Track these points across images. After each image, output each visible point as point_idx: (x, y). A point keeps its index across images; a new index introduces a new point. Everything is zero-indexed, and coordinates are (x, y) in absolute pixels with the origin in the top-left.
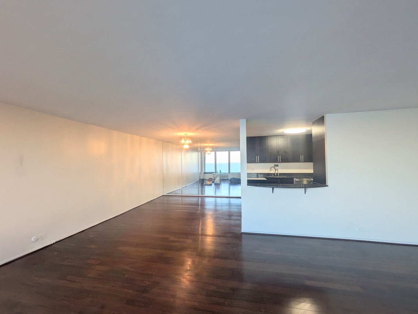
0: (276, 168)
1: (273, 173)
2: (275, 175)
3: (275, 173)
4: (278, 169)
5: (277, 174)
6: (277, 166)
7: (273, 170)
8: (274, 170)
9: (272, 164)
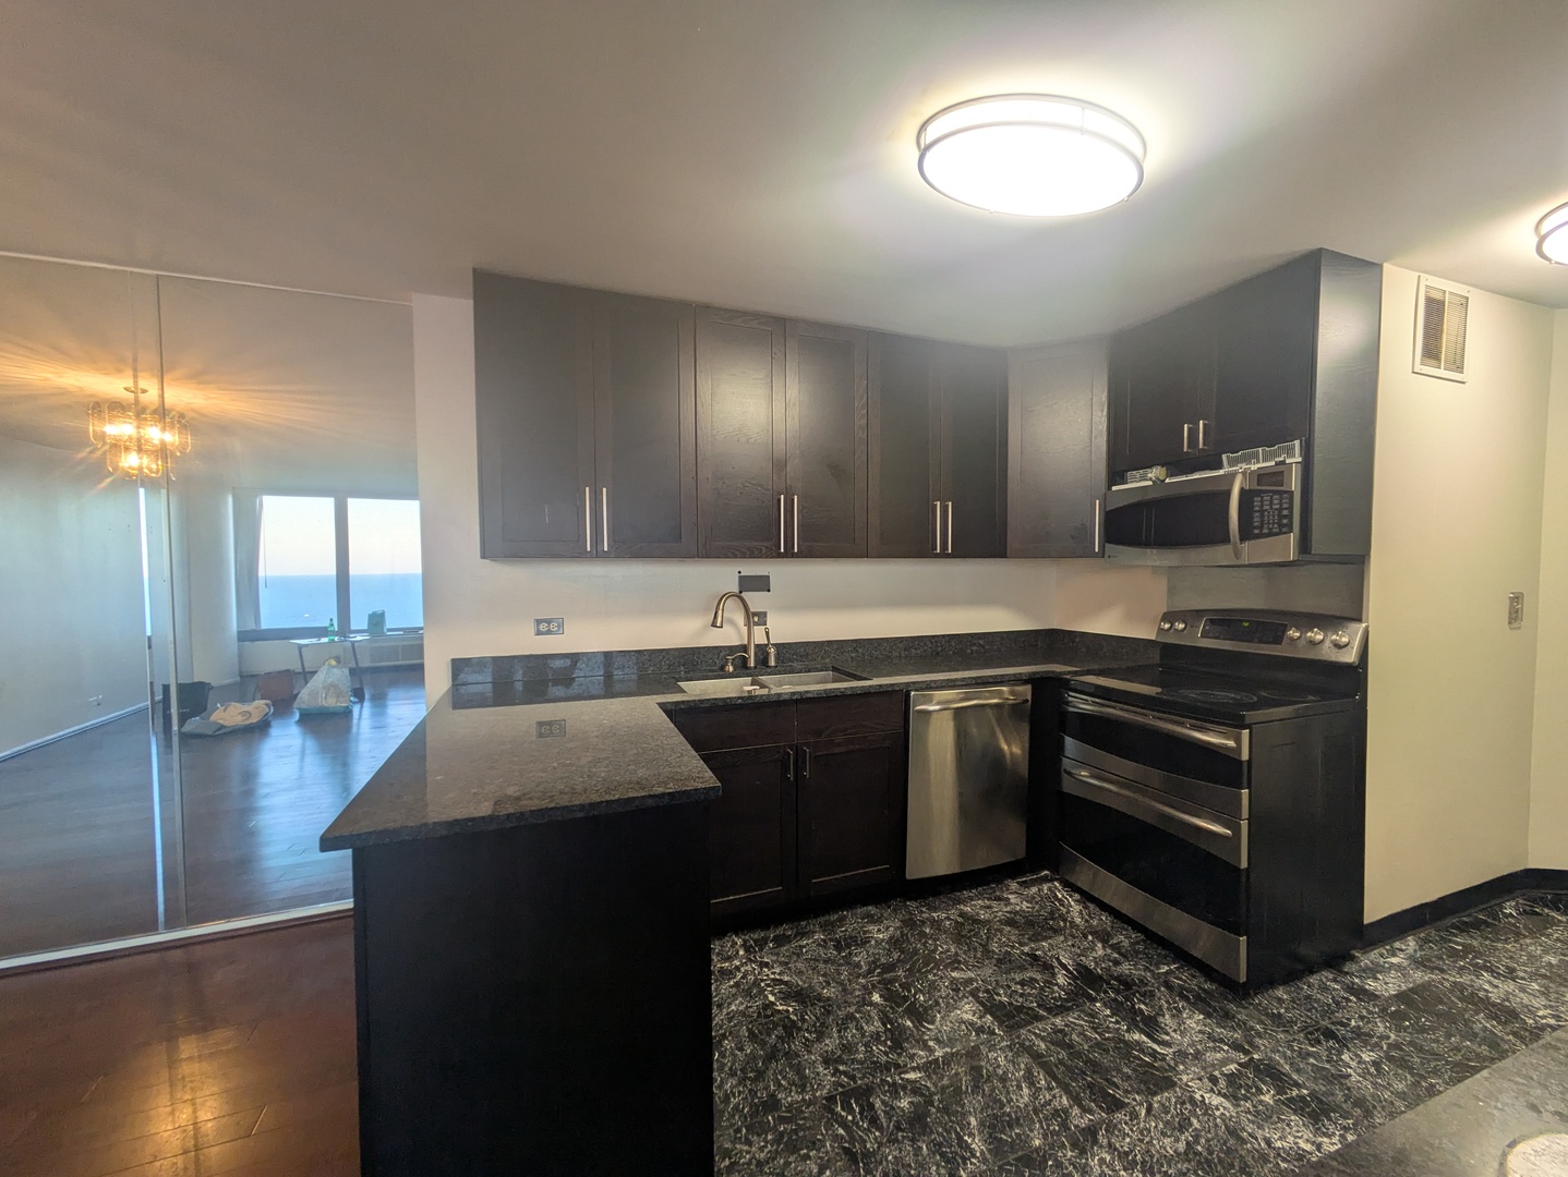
0: (756, 600)
1: (732, 650)
2: (745, 660)
3: (745, 648)
4: (765, 614)
5: (762, 650)
6: (761, 584)
7: (732, 623)
8: (740, 619)
9: (724, 575)
